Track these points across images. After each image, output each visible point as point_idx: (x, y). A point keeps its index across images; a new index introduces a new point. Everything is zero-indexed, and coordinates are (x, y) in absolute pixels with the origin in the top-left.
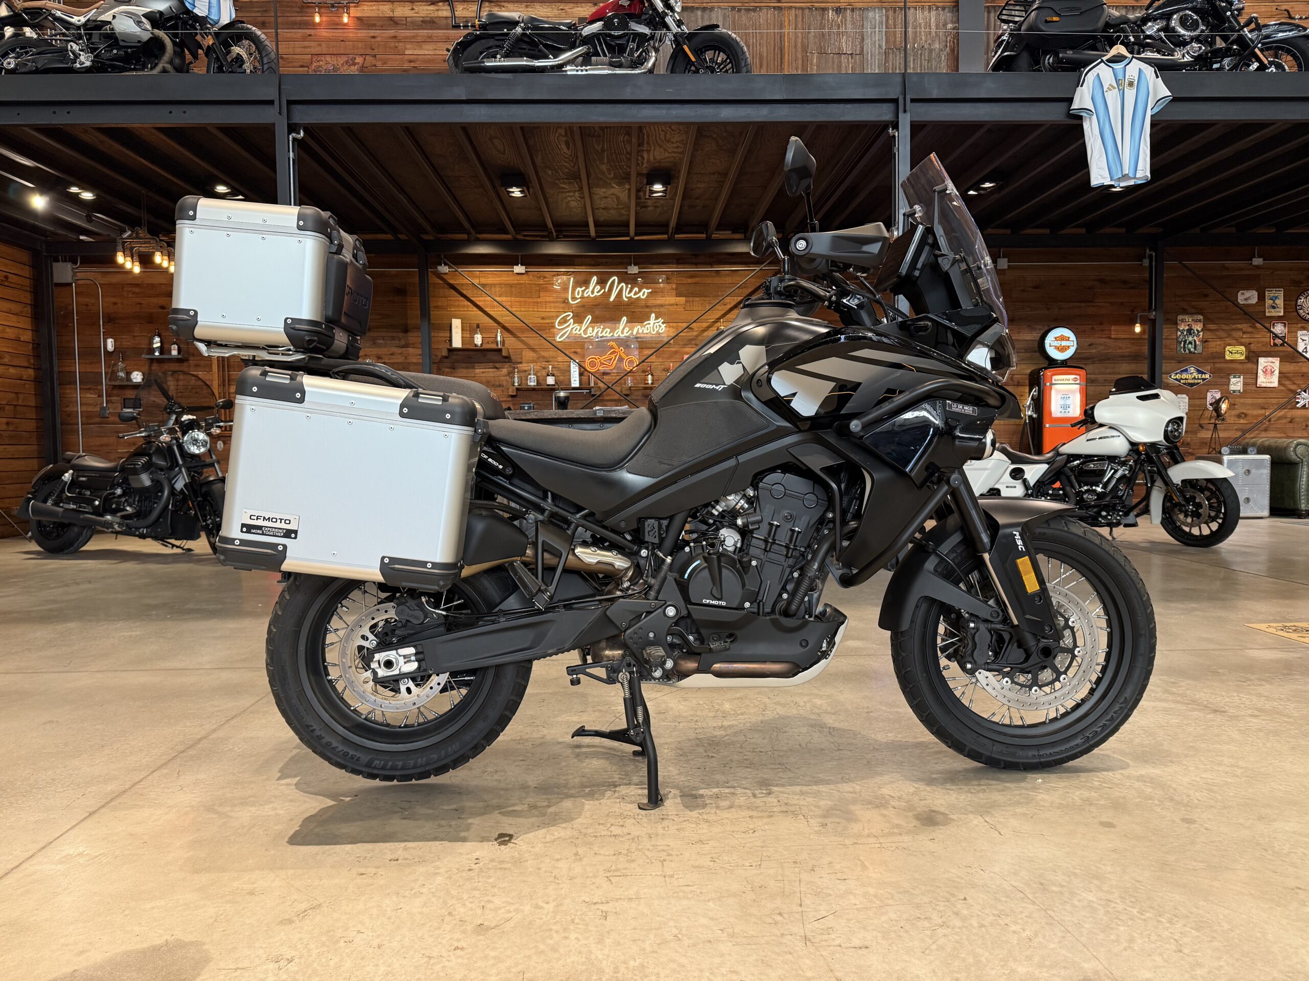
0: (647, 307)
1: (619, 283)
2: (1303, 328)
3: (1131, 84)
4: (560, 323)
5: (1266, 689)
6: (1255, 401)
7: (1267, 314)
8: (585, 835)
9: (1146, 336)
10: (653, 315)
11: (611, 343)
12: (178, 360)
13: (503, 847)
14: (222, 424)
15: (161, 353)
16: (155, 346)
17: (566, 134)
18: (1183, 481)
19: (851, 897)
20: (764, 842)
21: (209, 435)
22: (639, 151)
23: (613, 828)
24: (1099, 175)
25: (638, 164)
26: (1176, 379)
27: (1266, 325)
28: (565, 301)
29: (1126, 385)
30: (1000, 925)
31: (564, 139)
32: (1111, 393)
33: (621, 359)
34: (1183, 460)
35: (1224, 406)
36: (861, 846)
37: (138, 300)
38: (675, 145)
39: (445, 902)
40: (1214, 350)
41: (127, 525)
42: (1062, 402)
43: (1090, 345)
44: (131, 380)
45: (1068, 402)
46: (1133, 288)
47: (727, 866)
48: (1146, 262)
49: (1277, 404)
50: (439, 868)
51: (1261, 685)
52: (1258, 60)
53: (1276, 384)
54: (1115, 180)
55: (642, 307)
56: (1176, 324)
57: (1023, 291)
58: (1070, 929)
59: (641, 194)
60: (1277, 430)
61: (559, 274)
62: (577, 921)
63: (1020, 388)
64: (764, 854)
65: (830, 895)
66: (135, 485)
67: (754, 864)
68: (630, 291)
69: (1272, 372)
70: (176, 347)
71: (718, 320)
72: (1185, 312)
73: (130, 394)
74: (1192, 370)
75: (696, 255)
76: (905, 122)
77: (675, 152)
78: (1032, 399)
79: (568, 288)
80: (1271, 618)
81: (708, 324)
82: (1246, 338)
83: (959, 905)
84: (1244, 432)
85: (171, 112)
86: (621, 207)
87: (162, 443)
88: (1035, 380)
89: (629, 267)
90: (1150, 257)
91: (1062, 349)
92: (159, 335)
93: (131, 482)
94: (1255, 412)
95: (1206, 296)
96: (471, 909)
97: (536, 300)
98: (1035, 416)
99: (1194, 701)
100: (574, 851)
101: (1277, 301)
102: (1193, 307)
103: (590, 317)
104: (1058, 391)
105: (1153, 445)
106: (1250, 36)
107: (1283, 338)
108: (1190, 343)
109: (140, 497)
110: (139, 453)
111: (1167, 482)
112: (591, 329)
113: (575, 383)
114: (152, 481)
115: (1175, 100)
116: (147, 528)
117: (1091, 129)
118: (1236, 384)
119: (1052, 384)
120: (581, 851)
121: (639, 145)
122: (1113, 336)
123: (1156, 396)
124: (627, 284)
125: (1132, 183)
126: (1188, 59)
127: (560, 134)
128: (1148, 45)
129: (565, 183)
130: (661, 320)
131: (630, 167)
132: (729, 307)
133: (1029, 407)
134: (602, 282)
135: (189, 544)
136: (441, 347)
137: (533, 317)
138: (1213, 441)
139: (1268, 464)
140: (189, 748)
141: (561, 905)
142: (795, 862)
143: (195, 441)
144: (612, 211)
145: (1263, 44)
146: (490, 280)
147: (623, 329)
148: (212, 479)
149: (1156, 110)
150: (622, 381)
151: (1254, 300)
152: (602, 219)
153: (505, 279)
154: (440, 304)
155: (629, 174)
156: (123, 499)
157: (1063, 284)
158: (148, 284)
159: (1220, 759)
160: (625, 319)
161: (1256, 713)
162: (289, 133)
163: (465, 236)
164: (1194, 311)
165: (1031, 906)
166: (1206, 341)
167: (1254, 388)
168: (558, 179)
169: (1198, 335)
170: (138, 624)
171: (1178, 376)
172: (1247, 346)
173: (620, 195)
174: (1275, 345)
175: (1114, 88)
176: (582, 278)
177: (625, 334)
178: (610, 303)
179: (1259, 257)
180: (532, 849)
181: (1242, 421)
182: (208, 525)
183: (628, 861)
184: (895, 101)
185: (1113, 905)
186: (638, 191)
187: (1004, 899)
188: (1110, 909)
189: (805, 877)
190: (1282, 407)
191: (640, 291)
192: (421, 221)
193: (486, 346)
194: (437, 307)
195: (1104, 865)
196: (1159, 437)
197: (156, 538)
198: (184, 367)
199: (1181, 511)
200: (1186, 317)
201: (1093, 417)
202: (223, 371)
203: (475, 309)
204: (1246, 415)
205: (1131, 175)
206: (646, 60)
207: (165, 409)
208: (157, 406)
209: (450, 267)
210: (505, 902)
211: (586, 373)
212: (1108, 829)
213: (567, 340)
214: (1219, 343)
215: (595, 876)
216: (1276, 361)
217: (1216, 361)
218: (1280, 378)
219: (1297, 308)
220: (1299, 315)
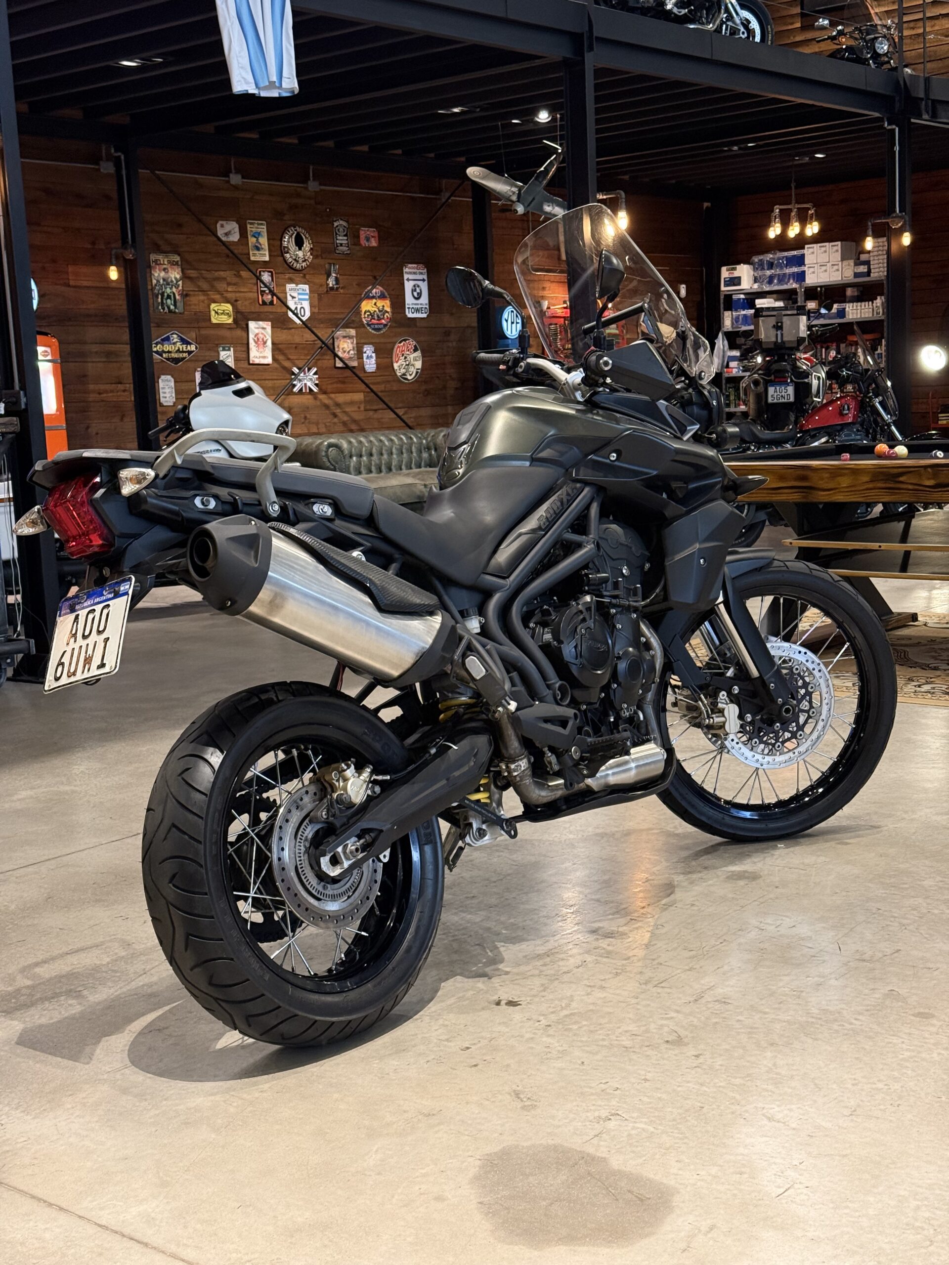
2: (291, 281)
7: (252, 258)
9: (123, 286)
26: (157, 353)
27: (254, 274)
32: (203, 388)
40: (197, 308)
48: (108, 168)
53: (269, 360)
54: (260, 87)
56: (150, 267)
69: (265, 343)
72: (158, 250)
74: (175, 338)
82: (232, 293)
90: (117, 160)
95: (182, 225)
101: (260, 240)
102: (168, 242)
107: (271, 293)
108: (169, 297)
117: (226, 7)
118: (227, 359)
122: (72, 283)
123: (249, 392)
151: (235, 237)
164: (169, 248)
167: (246, 365)
169: (177, 287)
171: (159, 348)
172: (234, 303)
174: (264, 303)
179: (237, 173)
200: (160, 257)
205: (277, 84)
214: (202, 298)
216: (268, 325)
217: (201, 325)
218: (273, 350)
219: (283, 251)
220: (285, 261)
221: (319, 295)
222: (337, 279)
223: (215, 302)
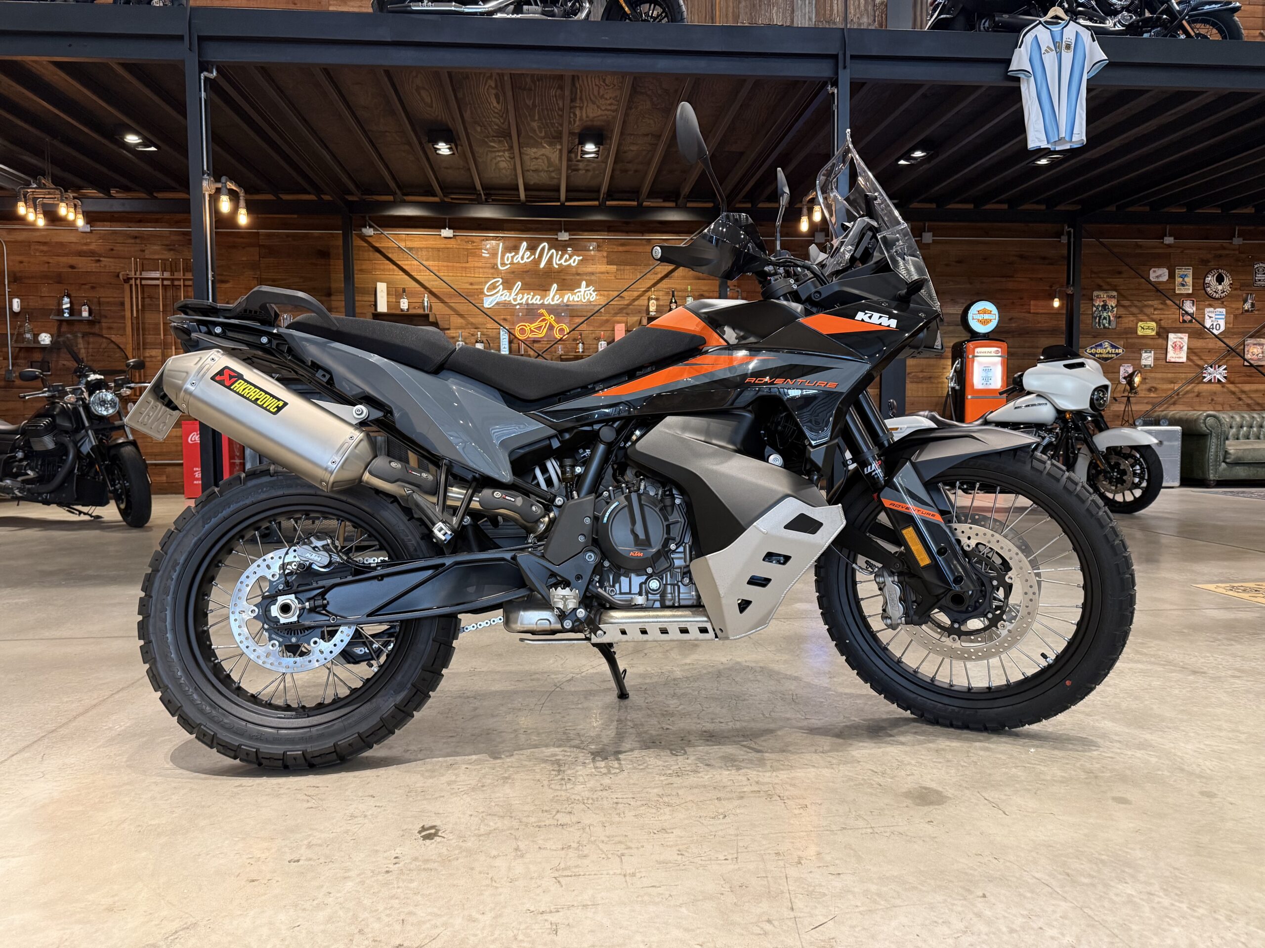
0: (578, 274)
1: (549, 249)
2: (1210, 306)
3: (1068, 47)
4: (489, 289)
5: (1237, 648)
6: (1165, 375)
7: (1177, 292)
8: (526, 825)
9: (1064, 311)
10: (584, 283)
11: (542, 311)
12: (90, 323)
13: (428, 842)
14: (132, 385)
15: (71, 314)
16: (64, 307)
17: (496, 86)
18: (1108, 448)
19: (850, 897)
20: (738, 829)
21: (119, 396)
22: (571, 108)
23: (558, 816)
24: (1036, 138)
25: (570, 122)
26: (1091, 354)
27: (1178, 302)
28: (494, 267)
29: (1052, 355)
30: (1033, 929)
31: (494, 91)
32: (1040, 361)
33: (551, 327)
34: (1107, 428)
35: (1137, 380)
36: (850, 832)
37: (45, 259)
38: (608, 102)
39: (355, 917)
40: (1127, 326)
41: (29, 490)
42: (984, 374)
43: (1011, 319)
44: (39, 342)
45: (990, 374)
46: (1052, 264)
47: (696, 860)
48: (1064, 239)
49: (1186, 378)
50: (349, 870)
51: (1232, 645)
52: (1186, 32)
53: (1184, 359)
54: (1052, 144)
55: (573, 275)
56: (1092, 300)
57: (947, 265)
58: (1116, 931)
59: (573, 155)
60: (1185, 404)
61: (488, 239)
62: (520, 937)
63: (943, 361)
64: (741, 844)
65: (825, 895)
66: (37, 447)
67: (729, 857)
68: (561, 258)
69: (1181, 348)
70: (87, 308)
71: (650, 288)
72: (1100, 288)
73: (37, 356)
74: (1106, 344)
75: (627, 223)
76: (845, 78)
77: (608, 110)
78: (955, 371)
79: (497, 254)
80: (1216, 579)
81: (639, 293)
82: (1157, 315)
83: (980, 905)
84: (1155, 405)
85: (70, 45)
86: (551, 169)
87: (66, 404)
88: (959, 353)
89: (559, 234)
90: (1069, 233)
91: (985, 322)
92: (69, 296)
93: (32, 444)
94: (1166, 386)
95: (1120, 273)
96: (388, 925)
97: (464, 265)
98: (957, 388)
99: (1169, 663)
100: (514, 846)
101: (1186, 279)
102: (1108, 284)
103: (519, 283)
104: (980, 364)
105: (1079, 414)
106: (1178, 8)
107: (1191, 315)
108: (1105, 318)
109: (43, 461)
110: (40, 415)
111: (1093, 449)
112: (520, 295)
113: (505, 351)
114: (56, 444)
115: (1111, 65)
116: (51, 493)
117: (1028, 92)
118: (1148, 358)
119: (974, 356)
120: (522, 846)
121: (573, 100)
122: (1032, 311)
123: (1082, 365)
124: (557, 251)
125: (1067, 147)
126: (1119, 27)
127: (490, 86)
128: (1081, 13)
129: (494, 141)
130: (592, 288)
131: (562, 125)
132: (660, 276)
133: (952, 379)
134: (532, 248)
135: (97, 511)
136: (365, 311)
137: (461, 283)
138: (1126, 413)
139: (1179, 436)
140: (60, 727)
141: (501, 915)
142: (778, 854)
143: (103, 403)
144: (542, 174)
145: (1190, 16)
146: (416, 244)
147: (553, 297)
148: (120, 441)
149: (1092, 74)
150: (553, 349)
151: (1165, 278)
152: (532, 183)
153: (432, 243)
154: (364, 267)
155: (561, 133)
156: (25, 463)
157: (985, 259)
158: (57, 243)
159: (1219, 723)
160: (555, 286)
161: (1238, 674)
162: (201, 72)
163: (391, 198)
164: (1108, 287)
165: (1063, 904)
166: (1120, 317)
167: (1164, 363)
168: (488, 137)
169: (1112, 311)
170: (27, 591)
171: (1093, 351)
172: (1158, 322)
173: (550, 155)
174: (1184, 321)
175: (1052, 50)
176: (510, 243)
177: (556, 302)
178: (540, 270)
179: (1170, 236)
180: (461, 844)
181: (1152, 395)
182: (116, 490)
183: (579, 857)
184: (835, 57)
185: (1157, 899)
186: (570, 152)
187: (1029, 895)
188: (1155, 905)
189: (792, 872)
190: (1191, 381)
191: (571, 257)
192: (345, 179)
193: (412, 311)
194: (361, 270)
195: (1131, 849)
196: (1084, 405)
197: (60, 504)
198: (96, 330)
199: (1106, 478)
200: (1101, 294)
201: (1022, 385)
202: (138, 335)
203: (401, 273)
204: (1156, 389)
205: (1067, 139)
206: (580, 9)
207: (75, 372)
208: (68, 369)
209: (375, 229)
210: (430, 914)
211: (515, 341)
212: (1123, 806)
213: (497, 307)
214: (1132, 319)
215: (541, 877)
216: (1185, 337)
217: (1129, 336)
218: (1188, 353)
219: (1204, 286)
220: (1207, 294)
221: (1236, 316)
222: (1253, 305)
223: (1142, 321)
